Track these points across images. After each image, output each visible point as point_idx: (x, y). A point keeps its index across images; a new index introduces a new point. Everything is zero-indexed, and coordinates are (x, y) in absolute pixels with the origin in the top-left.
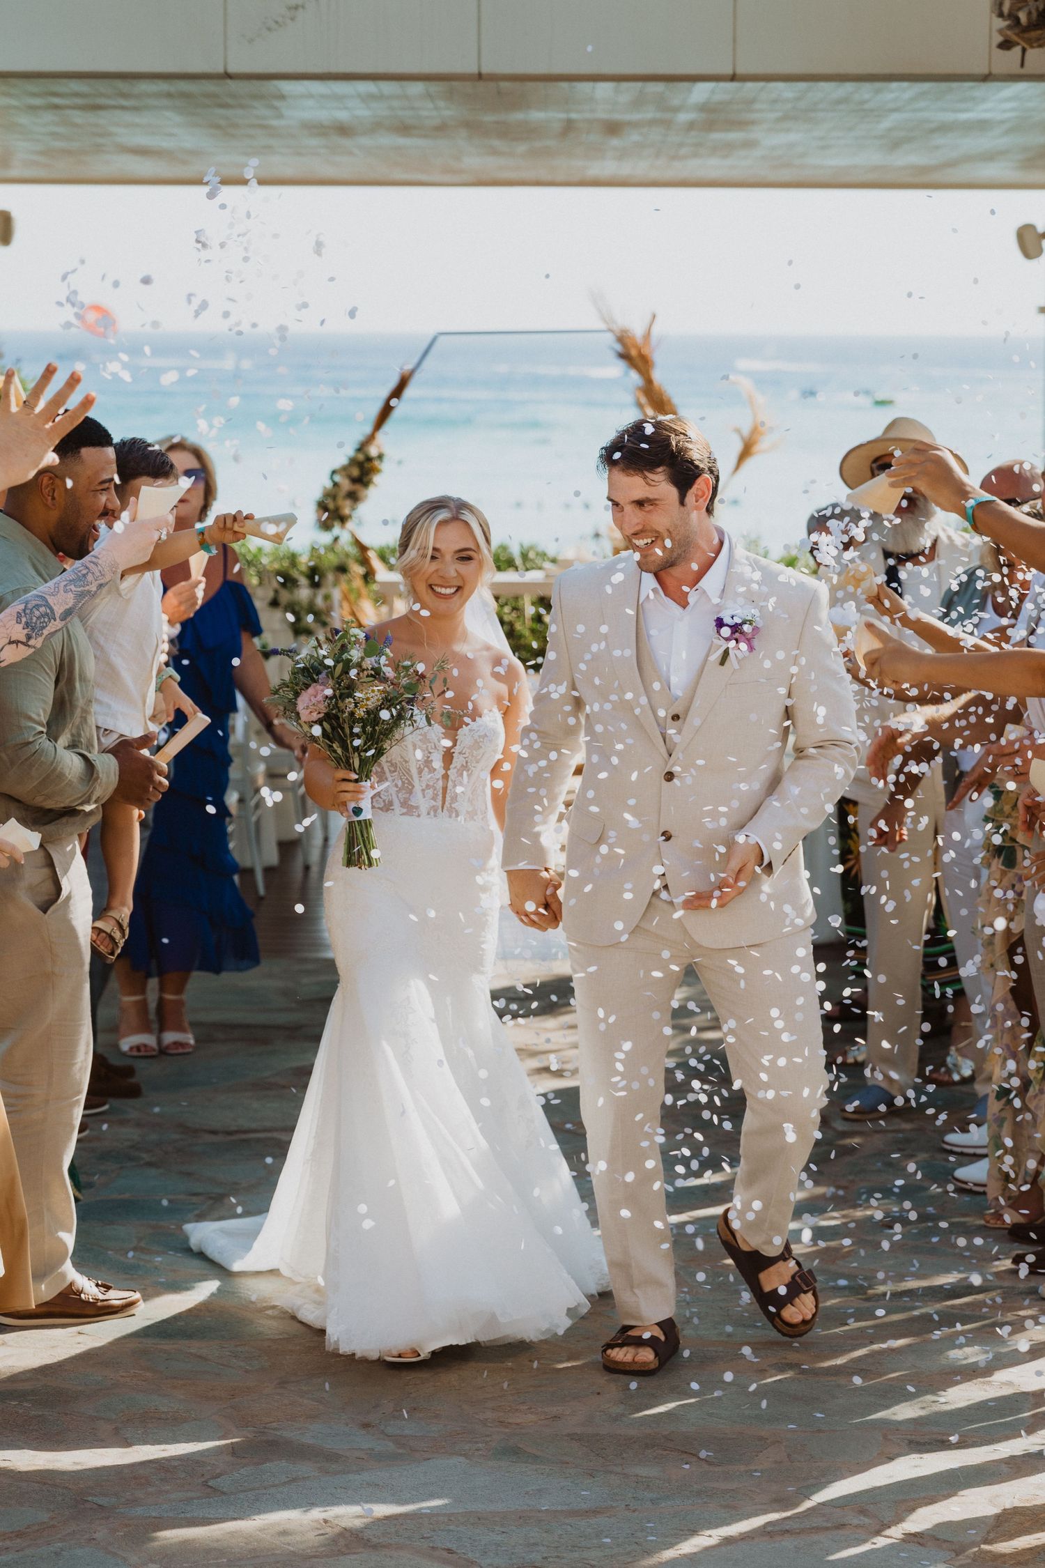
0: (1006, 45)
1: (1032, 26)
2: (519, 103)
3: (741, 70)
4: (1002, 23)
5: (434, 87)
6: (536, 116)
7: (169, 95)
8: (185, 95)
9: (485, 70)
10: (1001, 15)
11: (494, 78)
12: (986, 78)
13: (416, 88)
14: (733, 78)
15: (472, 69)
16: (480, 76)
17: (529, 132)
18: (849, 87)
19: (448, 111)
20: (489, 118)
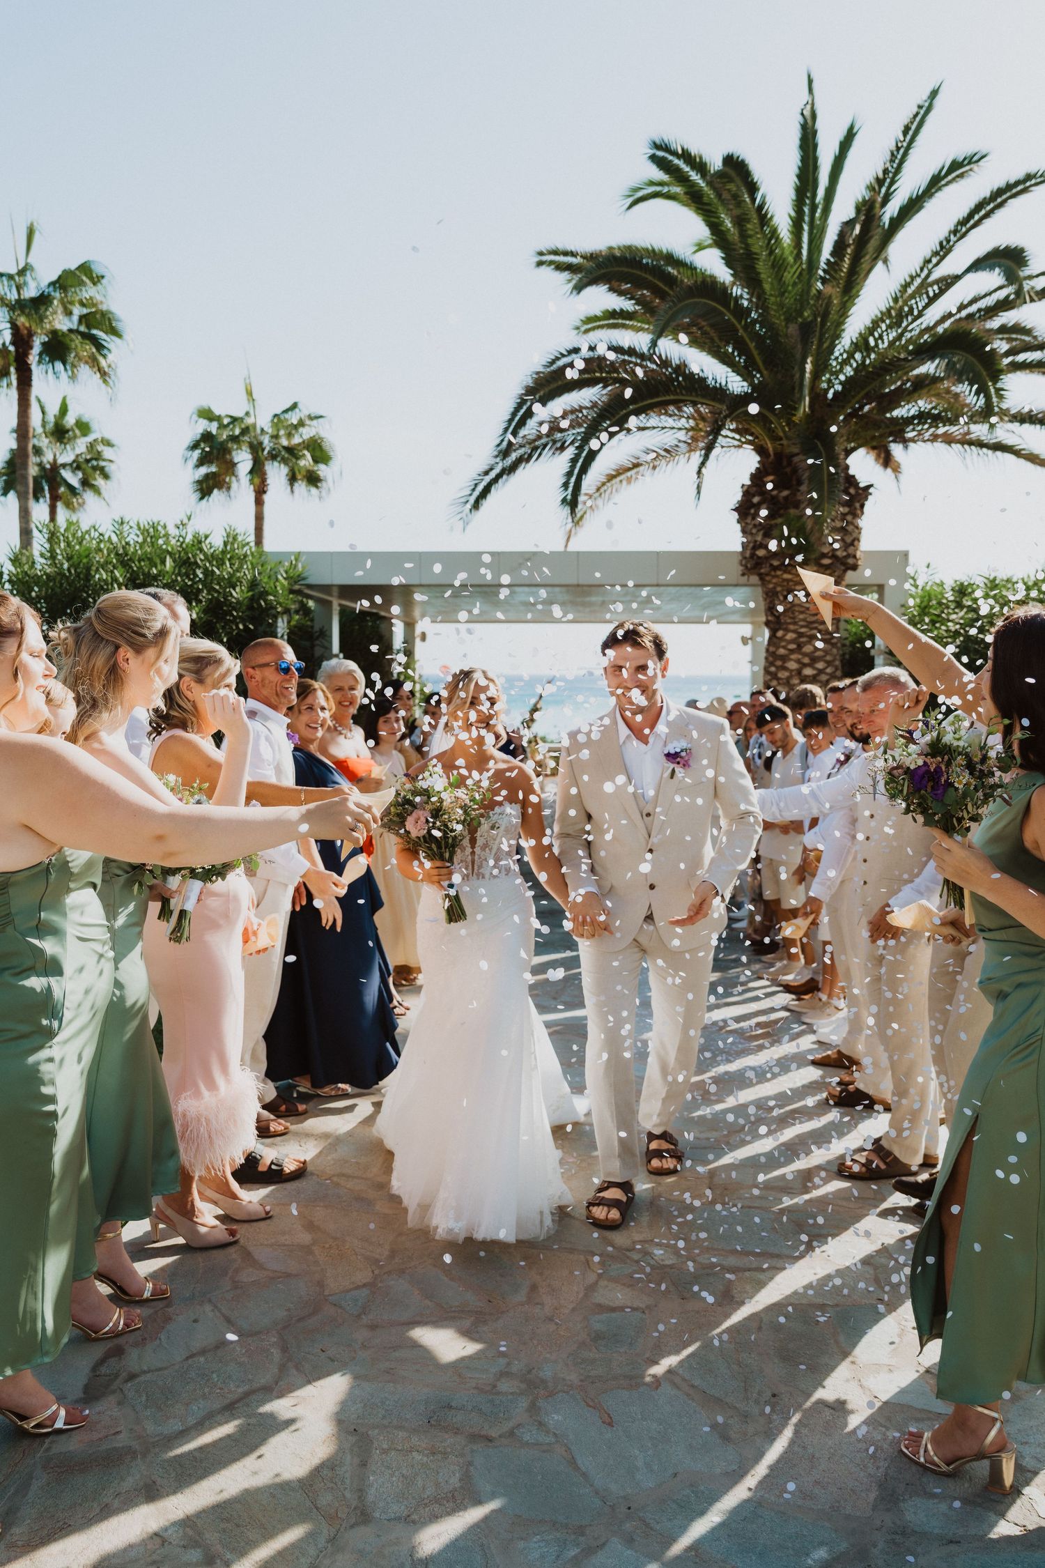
0: (743, 575)
1: (752, 569)
2: (589, 594)
3: (660, 582)
4: (742, 568)
5: (564, 589)
6: (593, 599)
7: (480, 592)
8: (486, 593)
9: (581, 582)
10: (742, 565)
11: (583, 586)
12: (736, 585)
13: (557, 589)
14: (658, 585)
15: (575, 582)
16: (578, 585)
17: (590, 604)
18: (693, 588)
19: (566, 597)
20: (579, 600)
